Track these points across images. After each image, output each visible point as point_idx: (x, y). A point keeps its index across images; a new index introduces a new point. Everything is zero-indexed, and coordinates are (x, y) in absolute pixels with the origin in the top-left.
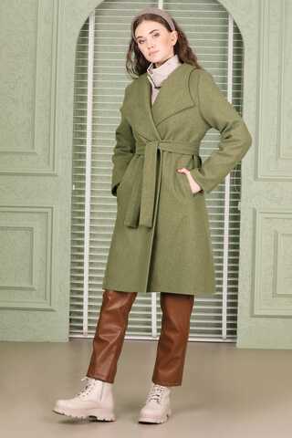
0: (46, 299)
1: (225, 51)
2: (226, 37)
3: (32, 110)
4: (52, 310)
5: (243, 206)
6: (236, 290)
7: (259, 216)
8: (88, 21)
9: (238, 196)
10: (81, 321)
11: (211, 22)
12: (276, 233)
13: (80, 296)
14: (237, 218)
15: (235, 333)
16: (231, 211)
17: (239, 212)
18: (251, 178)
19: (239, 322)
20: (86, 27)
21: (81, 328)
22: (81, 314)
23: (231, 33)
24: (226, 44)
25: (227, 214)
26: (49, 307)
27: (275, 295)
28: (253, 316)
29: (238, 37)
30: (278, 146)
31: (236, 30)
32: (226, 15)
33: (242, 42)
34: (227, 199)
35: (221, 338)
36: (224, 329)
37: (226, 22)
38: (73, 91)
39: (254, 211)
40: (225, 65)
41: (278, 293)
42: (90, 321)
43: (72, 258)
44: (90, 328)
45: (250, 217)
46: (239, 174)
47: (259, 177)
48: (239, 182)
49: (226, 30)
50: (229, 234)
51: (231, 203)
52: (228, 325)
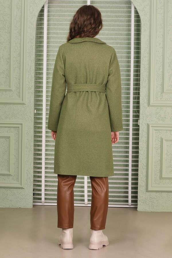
0: (18, 181)
1: (129, 26)
2: (130, 17)
3: (9, 63)
4: (22, 188)
5: (141, 122)
6: (137, 175)
7: (151, 128)
8: (43, 7)
9: (138, 116)
10: (40, 195)
11: (120, 8)
12: (162, 140)
13: (39, 179)
14: (138, 130)
15: (136, 201)
16: (134, 125)
17: (139, 126)
18: (146, 105)
19: (140, 195)
20: (42, 11)
21: (40, 199)
22: (40, 190)
23: (133, 14)
24: (130, 21)
25: (131, 127)
26: (20, 186)
27: (161, 177)
28: (147, 191)
29: (137, 17)
30: (163, 85)
31: (136, 12)
32: (130, 3)
33: (140, 20)
34: (131, 118)
35: (128, 205)
36: (130, 199)
37: (130, 8)
38: (34, 51)
39: (148, 126)
40: (129, 35)
41: (163, 177)
42: (46, 194)
43: (34, 155)
44: (46, 199)
45: (145, 129)
46: (138, 103)
47: (151, 104)
48: (138, 107)
49: (130, 12)
50: (133, 140)
51: (134, 121)
52: (132, 197)
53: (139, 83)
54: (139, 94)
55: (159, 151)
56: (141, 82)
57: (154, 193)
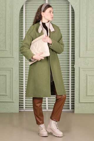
0: (11, 98)
1: (69, 15)
2: (69, 10)
3: (5, 36)
4: (13, 102)
5: (75, 66)
6: (74, 94)
7: (81, 70)
8: (23, 6)
9: (74, 63)
10: (23, 105)
11: (64, 6)
12: (87, 75)
13: (22, 95)
14: (74, 70)
15: (74, 108)
16: (72, 68)
17: (74, 68)
19: (75, 105)
20: (22, 8)
21: (23, 108)
22: (23, 103)
23: (70, 9)
24: (69, 13)
25: (70, 69)
26: (12, 101)
27: (87, 95)
28: (80, 103)
29: (73, 10)
30: (87, 46)
31: (72, 8)
32: (69, 3)
33: (74, 12)
34: (70, 64)
35: (69, 110)
36: (70, 107)
37: (69, 6)
38: (18, 29)
39: (79, 68)
41: (88, 95)
42: (26, 105)
43: (19, 85)
44: (26, 108)
45: (78, 70)
46: (74, 56)
47: (81, 57)
48: (74, 58)
49: (69, 8)
51: (72, 66)
52: (72, 106)
54: (74, 51)
55: (85, 81)
56: (75, 45)
57: (83, 104)
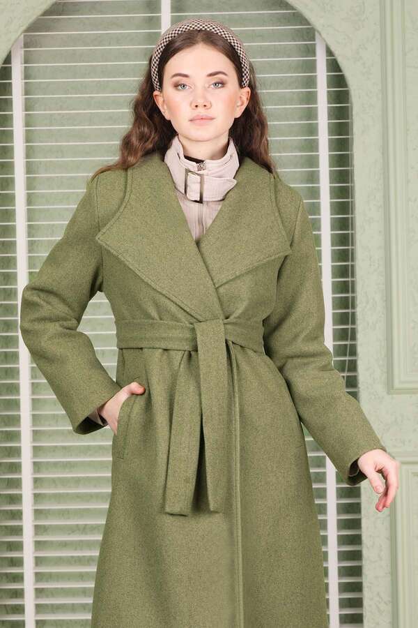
1: (311, 114)
2: (311, 82)
8: (8, 60)
11: (277, 52)
18: (380, 389)
20: (4, 72)
23: (322, 74)
24: (311, 98)
25: (330, 471)
31: (334, 65)
32: (309, 33)
33: (346, 93)
37: (311, 51)
40: (313, 146)
46: (353, 382)
47: (397, 385)
49: (312, 67)
50: (339, 513)
53: (354, 314)
54: (353, 351)
56: (359, 310)
